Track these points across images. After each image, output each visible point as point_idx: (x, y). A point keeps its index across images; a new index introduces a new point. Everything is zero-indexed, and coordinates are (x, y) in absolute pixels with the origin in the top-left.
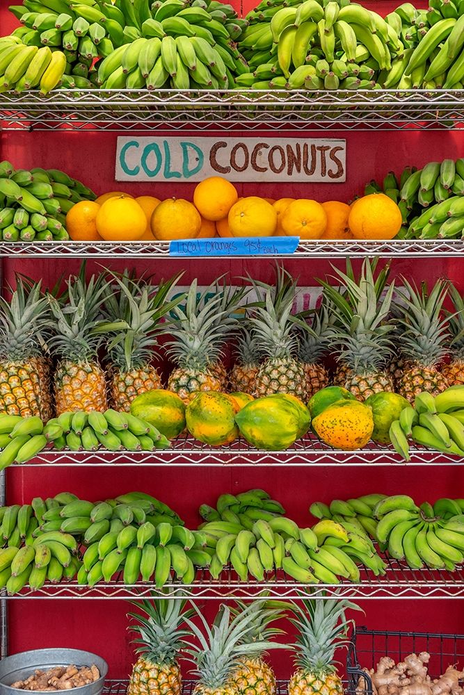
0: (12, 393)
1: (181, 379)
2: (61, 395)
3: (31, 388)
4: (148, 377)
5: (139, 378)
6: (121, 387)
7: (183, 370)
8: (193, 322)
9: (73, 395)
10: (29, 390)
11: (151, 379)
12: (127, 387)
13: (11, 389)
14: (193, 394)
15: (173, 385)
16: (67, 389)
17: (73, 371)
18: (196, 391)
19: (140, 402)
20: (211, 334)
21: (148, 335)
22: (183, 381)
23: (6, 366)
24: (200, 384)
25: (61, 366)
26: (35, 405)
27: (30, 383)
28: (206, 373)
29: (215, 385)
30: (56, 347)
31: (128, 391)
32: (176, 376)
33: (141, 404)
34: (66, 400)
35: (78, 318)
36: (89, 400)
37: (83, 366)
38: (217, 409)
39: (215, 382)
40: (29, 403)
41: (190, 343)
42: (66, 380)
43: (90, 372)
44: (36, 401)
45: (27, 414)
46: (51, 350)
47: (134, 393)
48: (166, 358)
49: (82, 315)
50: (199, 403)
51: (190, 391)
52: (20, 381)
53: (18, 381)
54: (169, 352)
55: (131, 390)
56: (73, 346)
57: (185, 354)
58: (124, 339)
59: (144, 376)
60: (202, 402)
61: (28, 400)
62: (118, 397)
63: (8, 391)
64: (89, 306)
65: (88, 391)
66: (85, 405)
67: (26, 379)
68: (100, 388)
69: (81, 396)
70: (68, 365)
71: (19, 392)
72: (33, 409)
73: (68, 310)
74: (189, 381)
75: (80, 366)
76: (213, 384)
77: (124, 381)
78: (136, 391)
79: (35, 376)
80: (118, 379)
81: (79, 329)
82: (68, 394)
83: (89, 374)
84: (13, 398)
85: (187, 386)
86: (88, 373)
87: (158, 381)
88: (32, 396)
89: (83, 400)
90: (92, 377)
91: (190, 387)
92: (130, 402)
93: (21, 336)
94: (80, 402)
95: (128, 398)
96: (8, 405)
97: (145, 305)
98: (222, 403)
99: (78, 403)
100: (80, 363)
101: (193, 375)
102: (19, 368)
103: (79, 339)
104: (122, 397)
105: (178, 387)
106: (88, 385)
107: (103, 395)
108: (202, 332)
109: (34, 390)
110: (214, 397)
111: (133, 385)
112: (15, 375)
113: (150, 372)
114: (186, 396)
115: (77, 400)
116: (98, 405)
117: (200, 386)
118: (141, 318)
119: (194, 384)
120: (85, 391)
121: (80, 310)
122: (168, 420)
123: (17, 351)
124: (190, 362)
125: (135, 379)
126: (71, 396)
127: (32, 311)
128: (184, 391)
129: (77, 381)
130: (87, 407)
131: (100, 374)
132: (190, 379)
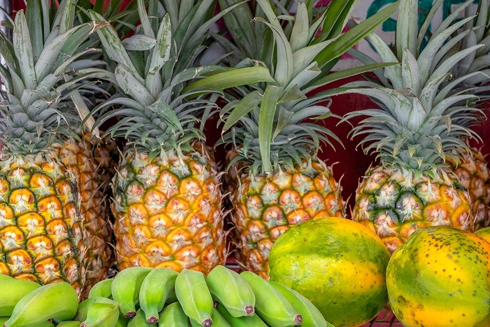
0: (17, 225)
1: (383, 193)
2: (125, 226)
3: (58, 214)
4: (310, 186)
5: (292, 188)
6: (253, 208)
7: (388, 171)
8: (408, 68)
9: (149, 226)
10: (53, 220)
11: (317, 191)
12: (265, 207)
13: (16, 218)
14: (407, 226)
15: (364, 204)
16: (137, 213)
17: (150, 174)
18: (415, 220)
19: (288, 246)
20: (447, 96)
21: (310, 95)
22: (386, 196)
23: (6, 168)
24: (422, 204)
25: (124, 162)
26: (66, 250)
27: (54, 204)
28: (437, 178)
29: (458, 206)
30: (113, 121)
31: (268, 216)
32: (372, 186)
33: (291, 253)
34: (134, 235)
35: (158, 61)
36: (183, 237)
37: (171, 163)
38: (453, 273)
39: (456, 199)
40: (54, 247)
41: (402, 112)
42: (133, 192)
43: (186, 177)
44: (70, 240)
45: (50, 269)
46: (104, 128)
47: (281, 222)
48: (351, 144)
49: (167, 54)
50: (413, 257)
51: (400, 220)
52: (34, 199)
53: (30, 201)
54: (356, 131)
55: (275, 215)
56: (150, 119)
57: (390, 137)
58: (259, 106)
59: (304, 185)
60: (421, 255)
61: (52, 241)
62: (248, 229)
63: (9, 221)
64: (183, 35)
65: (181, 218)
66: (175, 247)
67: (46, 197)
68: (206, 210)
69: (166, 227)
70: (140, 161)
71: (32, 224)
72: (61, 258)
73: (137, 43)
74: (399, 198)
75: (165, 163)
76: (453, 204)
77: (259, 195)
78: (285, 217)
79: (66, 189)
80: (247, 189)
81: (163, 83)
82: (139, 224)
83: (184, 182)
84: (19, 237)
85: (394, 209)
86: (180, 179)
87: (332, 193)
88: (59, 232)
89: (169, 237)
90: (188, 187)
91: (400, 212)
92: (272, 239)
93: (36, 104)
94: (164, 240)
95: (268, 231)
96: (9, 251)
97: (303, 31)
98: (463, 260)
99: (160, 243)
100: (165, 158)
101: (408, 184)
102: (31, 173)
103: (162, 107)
104: (255, 229)
105: (376, 210)
106: (181, 206)
107: (215, 225)
108: (430, 90)
109: (63, 219)
110: (448, 244)
111: (279, 203)
112: (23, 188)
113: (316, 175)
114: (392, 230)
115: (158, 237)
116: (203, 246)
117: (422, 210)
118: (294, 59)
119: (409, 205)
120: (174, 217)
121: (161, 44)
122: (349, 289)
123: (27, 135)
124: (403, 154)
125: (282, 191)
126: (145, 228)
127: (60, 47)
128: (388, 219)
129: (157, 197)
130: (179, 250)
131: (209, 181)
132: (401, 192)
